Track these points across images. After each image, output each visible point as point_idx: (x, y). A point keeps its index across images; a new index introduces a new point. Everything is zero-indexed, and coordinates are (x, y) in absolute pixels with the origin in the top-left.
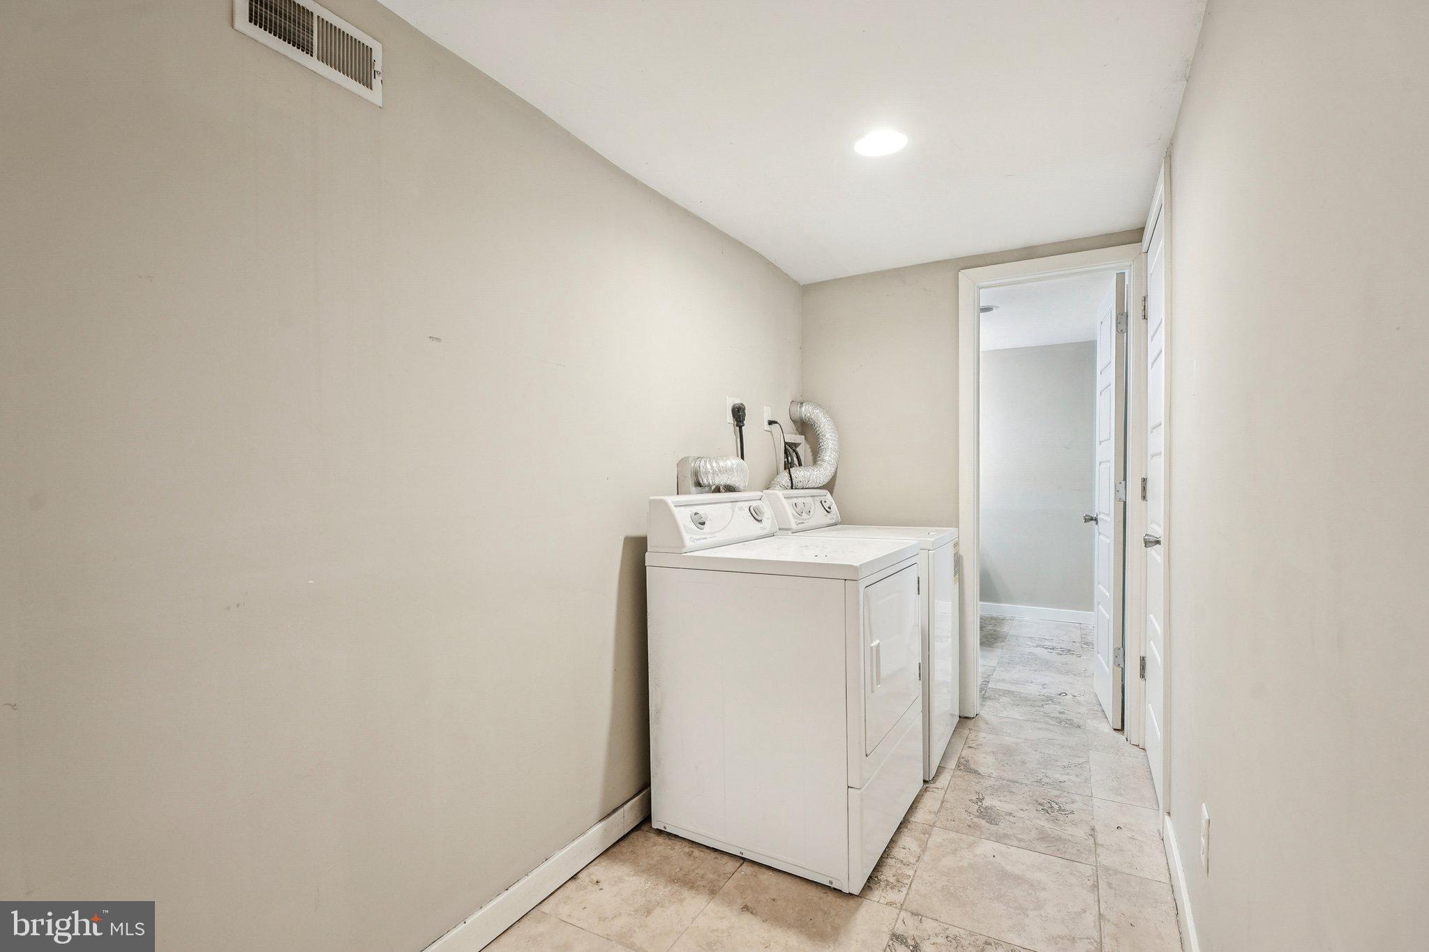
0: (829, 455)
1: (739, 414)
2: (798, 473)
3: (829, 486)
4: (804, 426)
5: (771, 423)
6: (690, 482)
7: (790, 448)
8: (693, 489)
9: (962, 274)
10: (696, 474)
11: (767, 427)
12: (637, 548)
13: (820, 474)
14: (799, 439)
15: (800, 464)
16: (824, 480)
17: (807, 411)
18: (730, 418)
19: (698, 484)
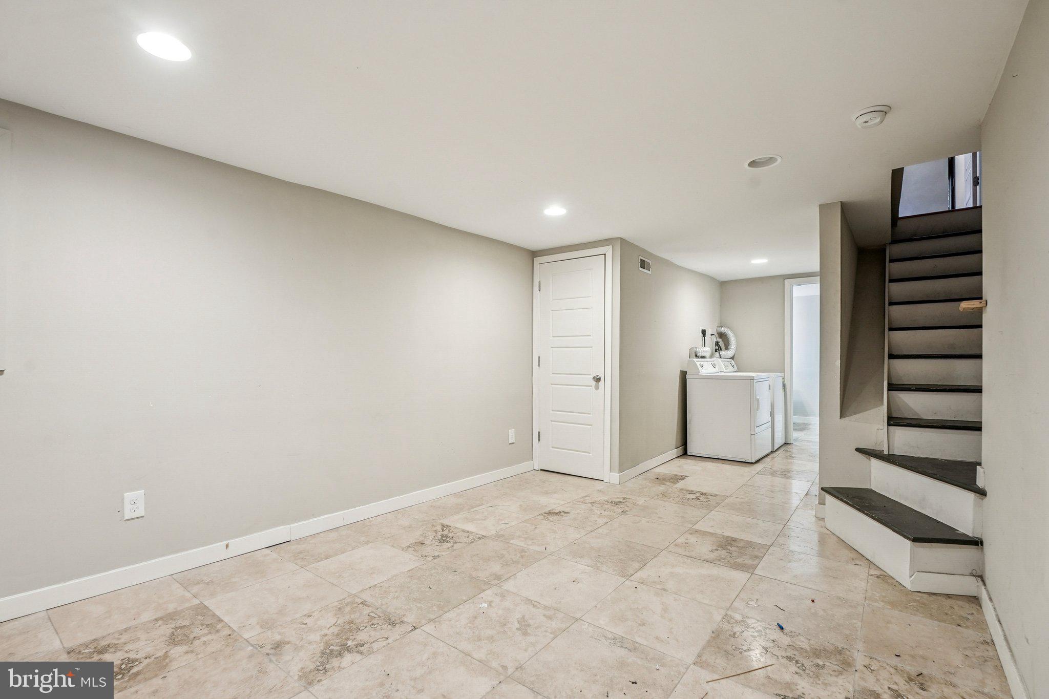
0: (733, 346)
1: (704, 332)
2: (722, 353)
3: (732, 358)
4: (722, 335)
5: (712, 335)
6: (694, 355)
7: (717, 343)
8: (695, 357)
9: (786, 281)
10: (696, 353)
11: (710, 336)
12: (684, 375)
13: (729, 353)
14: (720, 340)
15: (721, 350)
16: (731, 356)
17: (723, 330)
18: (701, 334)
19: (696, 356)
